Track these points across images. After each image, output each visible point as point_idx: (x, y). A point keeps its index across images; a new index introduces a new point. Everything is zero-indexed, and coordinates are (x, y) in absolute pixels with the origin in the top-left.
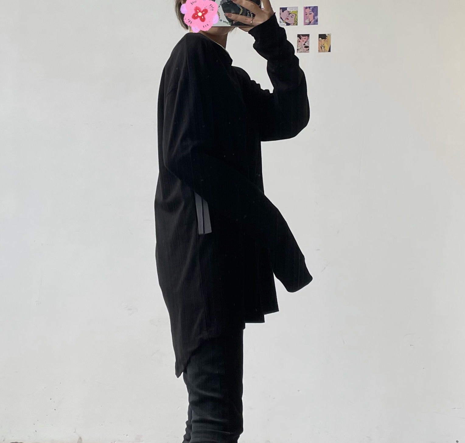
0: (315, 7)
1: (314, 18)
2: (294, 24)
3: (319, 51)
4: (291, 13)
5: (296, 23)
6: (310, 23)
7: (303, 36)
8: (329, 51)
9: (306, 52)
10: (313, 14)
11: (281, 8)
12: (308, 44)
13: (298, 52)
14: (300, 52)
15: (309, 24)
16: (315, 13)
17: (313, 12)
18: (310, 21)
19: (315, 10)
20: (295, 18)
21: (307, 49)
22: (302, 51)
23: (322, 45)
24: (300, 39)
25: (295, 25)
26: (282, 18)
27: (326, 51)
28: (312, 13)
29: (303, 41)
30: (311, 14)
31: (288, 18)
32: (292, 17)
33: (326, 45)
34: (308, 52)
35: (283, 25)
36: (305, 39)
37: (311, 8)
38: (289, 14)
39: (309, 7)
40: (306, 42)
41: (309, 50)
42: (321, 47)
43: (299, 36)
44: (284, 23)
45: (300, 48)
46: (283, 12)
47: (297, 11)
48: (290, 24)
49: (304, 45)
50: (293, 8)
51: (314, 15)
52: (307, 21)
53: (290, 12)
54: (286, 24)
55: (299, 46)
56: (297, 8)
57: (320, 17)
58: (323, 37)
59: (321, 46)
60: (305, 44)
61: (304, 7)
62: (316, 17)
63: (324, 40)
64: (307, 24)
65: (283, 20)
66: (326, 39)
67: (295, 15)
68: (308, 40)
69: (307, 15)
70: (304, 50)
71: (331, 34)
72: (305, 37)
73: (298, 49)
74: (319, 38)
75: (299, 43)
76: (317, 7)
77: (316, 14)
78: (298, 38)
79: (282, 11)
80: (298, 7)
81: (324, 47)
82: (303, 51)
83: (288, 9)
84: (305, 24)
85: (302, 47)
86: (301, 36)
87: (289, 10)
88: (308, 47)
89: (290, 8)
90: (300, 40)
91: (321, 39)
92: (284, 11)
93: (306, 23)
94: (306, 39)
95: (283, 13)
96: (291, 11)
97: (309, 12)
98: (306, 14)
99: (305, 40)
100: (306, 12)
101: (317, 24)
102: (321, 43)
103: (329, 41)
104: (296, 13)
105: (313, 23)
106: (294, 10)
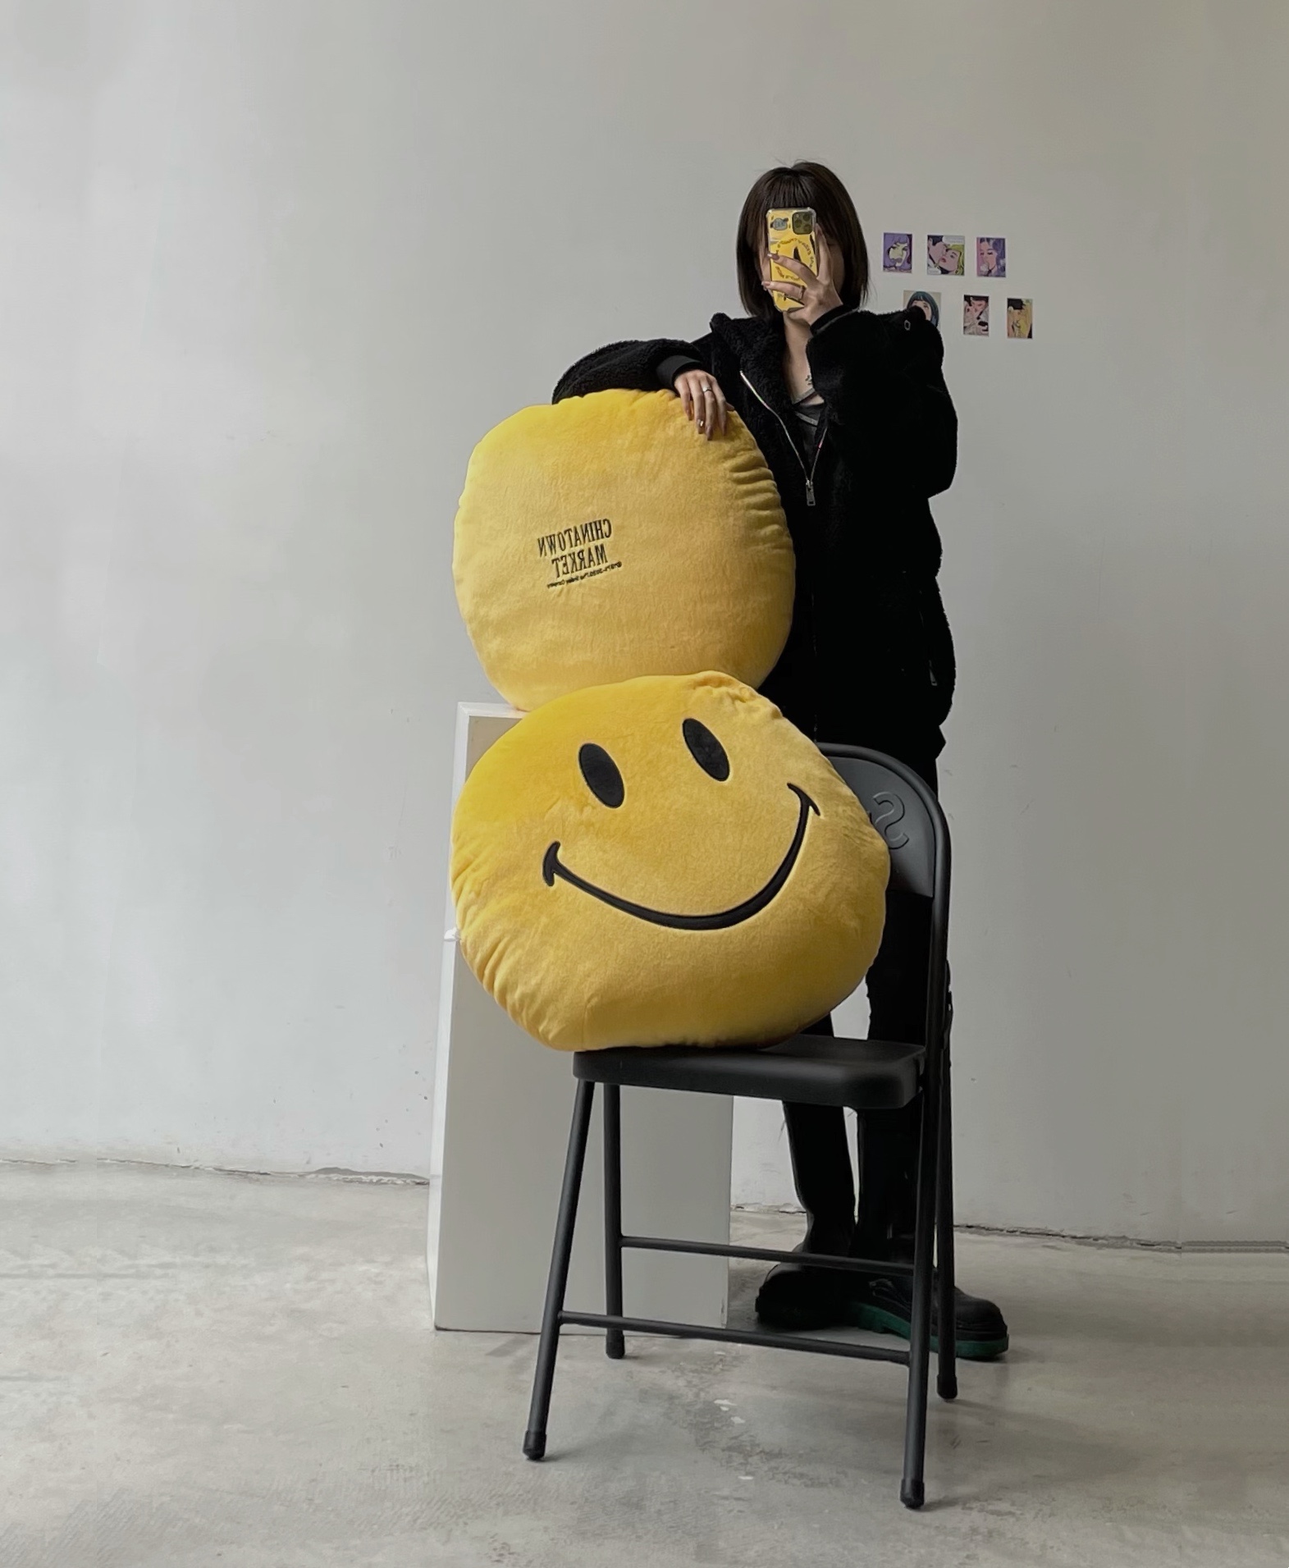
0: (999, 239)
1: (998, 264)
2: (957, 271)
3: (1008, 335)
4: (950, 249)
5: (960, 270)
6: (989, 273)
7: (977, 300)
8: (1030, 336)
9: (982, 334)
10: (995, 254)
11: (929, 237)
12: (987, 317)
13: (967, 332)
14: (970, 334)
15: (987, 275)
16: (1000, 252)
17: (997, 250)
18: (990, 269)
19: (999, 244)
20: (960, 260)
21: (985, 328)
22: (975, 330)
23: (1016, 322)
24: (970, 305)
25: (959, 274)
26: (934, 259)
27: (1025, 337)
28: (993, 252)
29: (976, 310)
30: (991, 254)
32: (952, 256)
33: (1021, 322)
34: (987, 335)
35: (935, 272)
36: (980, 305)
37: (992, 242)
38: (947, 250)
39: (988, 240)
40: (981, 314)
41: (987, 330)
42: (1013, 327)
43: (967, 298)
44: (936, 269)
45: (970, 325)
46: (934, 244)
47: (963, 246)
48: (949, 272)
49: (978, 318)
50: (955, 237)
51: (998, 256)
52: (984, 269)
53: (949, 247)
54: (940, 272)
55: (967, 320)
56: (963, 238)
57: (1008, 261)
58: (1015, 304)
59: (1011, 324)
60: (981, 317)
61: (978, 239)
62: (1001, 262)
63: (1019, 311)
64: (984, 274)
65: (934, 263)
66: (1023, 311)
67: (958, 254)
68: (986, 310)
69: (986, 254)
71: (1032, 300)
72: (979, 302)
73: (965, 328)
74: (1009, 305)
75: (968, 314)
76: (1004, 240)
77: (1002, 256)
78: (966, 303)
79: (931, 243)
80: (965, 237)
81: (1019, 327)
83: (944, 239)
84: (980, 274)
85: (974, 324)
86: (971, 299)
87: (947, 243)
88: (988, 324)
89: (948, 237)
90: (970, 308)
91: (1011, 308)
92: (938, 244)
93: (981, 272)
94: (983, 306)
95: (934, 246)
96: (952, 244)
97: (990, 250)
98: (981, 253)
99: (980, 309)
100: (981, 250)
101: (1004, 276)
102: (1012, 319)
103: (1029, 317)
104: (961, 249)
105: (996, 274)
106: (958, 242)
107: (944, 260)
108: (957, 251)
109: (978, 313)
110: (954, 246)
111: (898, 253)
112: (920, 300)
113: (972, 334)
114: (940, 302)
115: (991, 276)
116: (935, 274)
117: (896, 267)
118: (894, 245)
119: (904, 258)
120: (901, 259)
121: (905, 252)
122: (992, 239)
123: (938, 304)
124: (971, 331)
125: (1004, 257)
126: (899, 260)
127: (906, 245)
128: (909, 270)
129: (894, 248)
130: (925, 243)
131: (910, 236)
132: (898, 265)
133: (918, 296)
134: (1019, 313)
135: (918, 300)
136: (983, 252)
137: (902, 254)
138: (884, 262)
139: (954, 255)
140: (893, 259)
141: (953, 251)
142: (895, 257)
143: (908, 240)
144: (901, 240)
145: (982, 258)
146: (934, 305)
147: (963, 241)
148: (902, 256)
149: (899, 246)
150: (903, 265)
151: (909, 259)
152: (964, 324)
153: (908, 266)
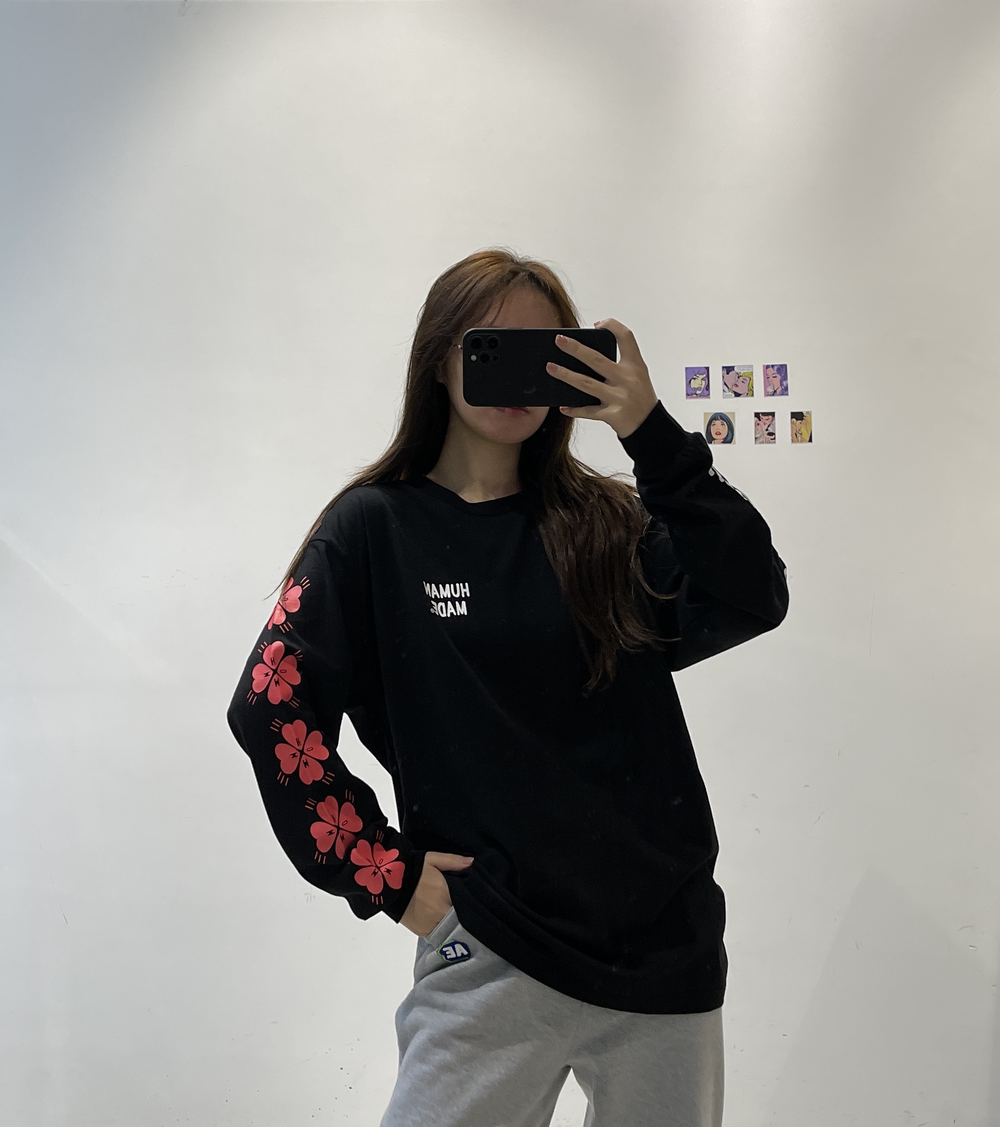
0: (782, 366)
1: (782, 385)
2: (747, 394)
3: (793, 441)
4: (741, 376)
5: (751, 393)
6: (774, 393)
7: (765, 416)
8: (810, 440)
9: (770, 443)
10: (779, 377)
11: (724, 368)
12: (774, 429)
13: (758, 442)
14: (760, 443)
15: (773, 395)
16: (783, 375)
17: (780, 374)
18: (775, 389)
19: (782, 370)
20: (749, 384)
21: (773, 437)
23: (798, 430)
24: (760, 420)
25: (749, 396)
26: (728, 385)
27: (806, 441)
28: (778, 376)
29: (765, 424)
30: (775, 378)
31: (737, 383)
32: (743, 382)
33: (803, 430)
34: (775, 442)
35: (730, 395)
36: (767, 420)
37: (776, 368)
38: (739, 377)
39: (773, 366)
40: (769, 426)
41: (775, 439)
42: (796, 435)
43: (757, 415)
44: (730, 393)
45: (760, 436)
46: (728, 373)
47: (752, 372)
48: (741, 395)
49: (767, 430)
50: (744, 366)
51: (781, 379)
52: (770, 390)
54: (734, 395)
55: (757, 432)
57: (790, 381)
58: (797, 416)
59: (795, 432)
60: (769, 428)
61: (764, 366)
62: (784, 383)
63: (801, 421)
64: (770, 394)
65: (728, 389)
66: (804, 421)
67: (748, 380)
68: (773, 422)
69: (770, 380)
70: (767, 440)
71: (811, 412)
72: (767, 417)
73: (756, 438)
74: (792, 418)
75: (759, 427)
76: (786, 365)
77: (785, 378)
78: (756, 419)
79: (725, 372)
80: (752, 366)
81: (801, 434)
82: (765, 440)
83: (735, 369)
84: (767, 394)
85: (763, 435)
86: (760, 415)
87: (738, 371)
88: (775, 434)
89: (739, 367)
90: (759, 422)
91: (794, 420)
92: (730, 373)
93: (768, 392)
94: (770, 420)
95: (728, 375)
96: (742, 372)
97: (774, 374)
98: (767, 377)
99: (768, 423)
100: (767, 375)
101: (787, 395)
102: (794, 427)
103: (809, 424)
104: (751, 374)
105: (780, 394)
106: (747, 370)
107: (737, 386)
108: (747, 377)
109: (767, 426)
110: (744, 373)
111: (696, 384)
112: (718, 419)
113: (763, 442)
114: (734, 421)
115: (777, 395)
116: (729, 397)
117: (696, 394)
118: (695, 377)
119: (703, 387)
120: (701, 388)
121: (704, 382)
122: (776, 365)
123: (733, 423)
124: (761, 440)
125: (787, 379)
126: (699, 389)
127: (705, 376)
128: (708, 396)
129: (695, 379)
130: (720, 372)
131: (707, 369)
132: (698, 392)
133: (715, 417)
134: (801, 423)
135: (716, 420)
136: (768, 376)
137: (701, 383)
138: (687, 391)
139: (744, 381)
140: (694, 388)
141: (745, 378)
142: (696, 387)
143: (706, 373)
144: (700, 372)
145: (768, 381)
146: (728, 421)
147: (751, 369)
148: (701, 385)
149: (698, 377)
150: (703, 392)
151: (707, 388)
152: (755, 436)
153: (707, 393)
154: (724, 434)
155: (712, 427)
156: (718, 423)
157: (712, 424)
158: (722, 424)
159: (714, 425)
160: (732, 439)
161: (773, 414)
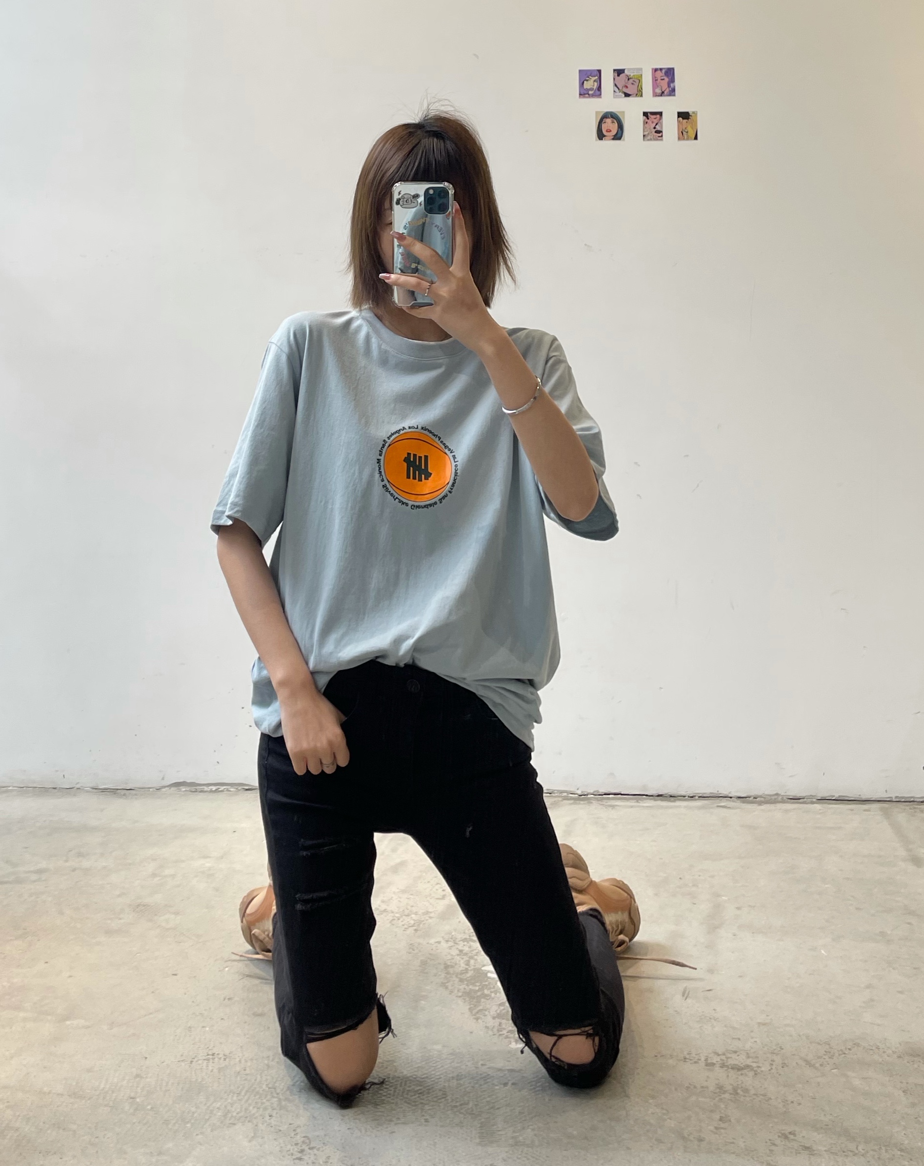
0: (669, 69)
1: (669, 86)
2: (637, 94)
3: (678, 138)
4: (631, 78)
5: (639, 93)
6: (662, 94)
7: (653, 115)
8: (696, 139)
9: (657, 140)
10: (667, 79)
11: (614, 70)
12: (662, 127)
13: (646, 139)
14: (648, 140)
15: (661, 96)
16: (670, 77)
17: (668, 76)
18: (663, 91)
19: (670, 73)
20: (638, 85)
21: (660, 135)
22: (652, 138)
23: (684, 128)
25: (638, 96)
26: (619, 87)
27: (688, 139)
28: (665, 78)
29: (653, 122)
30: (663, 79)
31: (627, 85)
32: (632, 84)
33: (689, 129)
34: (662, 140)
35: (619, 95)
36: (655, 119)
37: (663, 71)
38: (628, 80)
39: (661, 69)
41: (662, 136)
43: (645, 114)
44: (621, 94)
45: (648, 134)
46: (618, 75)
47: (642, 75)
48: (630, 95)
49: (655, 128)
50: (635, 69)
51: (669, 82)
52: (658, 91)
54: (624, 95)
55: (646, 130)
56: (641, 69)
57: (677, 84)
58: (684, 116)
59: (682, 130)
60: (657, 127)
62: (672, 85)
63: (687, 120)
64: (658, 95)
66: (690, 120)
67: (638, 81)
68: (661, 121)
69: (659, 80)
70: (654, 137)
71: (697, 112)
73: (644, 136)
74: (678, 117)
75: (646, 125)
76: (673, 69)
77: (672, 80)
78: (645, 117)
79: (616, 74)
81: (687, 132)
83: (626, 71)
84: (655, 95)
85: (651, 132)
86: (649, 114)
87: (628, 74)
88: (662, 132)
89: (629, 69)
90: (648, 121)
91: (680, 119)
92: (621, 75)
93: (656, 93)
94: (658, 119)
95: (618, 77)
96: (632, 75)
97: (661, 77)
99: (656, 121)
100: (655, 77)
101: (674, 95)
102: (681, 127)
103: (693, 124)
104: (639, 77)
105: (668, 93)
106: (636, 73)
107: (627, 87)
108: (637, 79)
109: (655, 124)
110: (634, 75)
111: (590, 84)
112: (609, 118)
113: (651, 140)
114: (624, 120)
115: (664, 96)
116: (619, 97)
117: (589, 95)
118: (588, 79)
119: (595, 87)
120: (593, 89)
122: (664, 68)
123: (623, 123)
124: (649, 137)
125: (674, 81)
126: (591, 89)
128: (600, 96)
130: (611, 75)
131: (600, 71)
133: (606, 116)
134: (687, 122)
135: (607, 118)
136: (656, 79)
137: (593, 84)
138: (580, 92)
139: (634, 83)
140: (586, 89)
141: (634, 80)
142: (589, 88)
143: (598, 74)
144: (593, 74)
145: (656, 83)
146: (619, 121)
147: (641, 71)
148: (594, 86)
149: (591, 79)
150: (595, 92)
151: (599, 88)
152: (643, 133)
153: (599, 93)
154: (614, 132)
155: (603, 125)
156: (609, 121)
157: (603, 121)
158: (613, 122)
159: (605, 122)
160: (622, 136)
161: (660, 114)
